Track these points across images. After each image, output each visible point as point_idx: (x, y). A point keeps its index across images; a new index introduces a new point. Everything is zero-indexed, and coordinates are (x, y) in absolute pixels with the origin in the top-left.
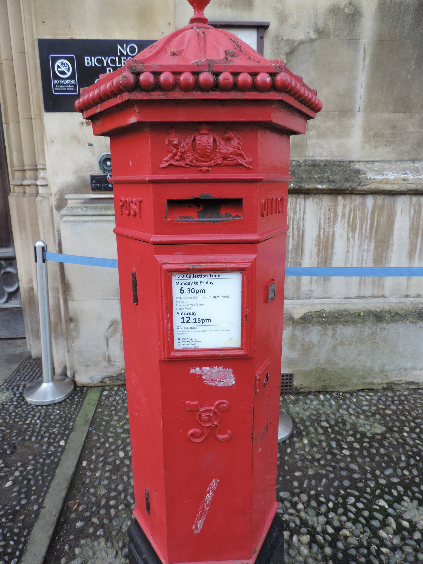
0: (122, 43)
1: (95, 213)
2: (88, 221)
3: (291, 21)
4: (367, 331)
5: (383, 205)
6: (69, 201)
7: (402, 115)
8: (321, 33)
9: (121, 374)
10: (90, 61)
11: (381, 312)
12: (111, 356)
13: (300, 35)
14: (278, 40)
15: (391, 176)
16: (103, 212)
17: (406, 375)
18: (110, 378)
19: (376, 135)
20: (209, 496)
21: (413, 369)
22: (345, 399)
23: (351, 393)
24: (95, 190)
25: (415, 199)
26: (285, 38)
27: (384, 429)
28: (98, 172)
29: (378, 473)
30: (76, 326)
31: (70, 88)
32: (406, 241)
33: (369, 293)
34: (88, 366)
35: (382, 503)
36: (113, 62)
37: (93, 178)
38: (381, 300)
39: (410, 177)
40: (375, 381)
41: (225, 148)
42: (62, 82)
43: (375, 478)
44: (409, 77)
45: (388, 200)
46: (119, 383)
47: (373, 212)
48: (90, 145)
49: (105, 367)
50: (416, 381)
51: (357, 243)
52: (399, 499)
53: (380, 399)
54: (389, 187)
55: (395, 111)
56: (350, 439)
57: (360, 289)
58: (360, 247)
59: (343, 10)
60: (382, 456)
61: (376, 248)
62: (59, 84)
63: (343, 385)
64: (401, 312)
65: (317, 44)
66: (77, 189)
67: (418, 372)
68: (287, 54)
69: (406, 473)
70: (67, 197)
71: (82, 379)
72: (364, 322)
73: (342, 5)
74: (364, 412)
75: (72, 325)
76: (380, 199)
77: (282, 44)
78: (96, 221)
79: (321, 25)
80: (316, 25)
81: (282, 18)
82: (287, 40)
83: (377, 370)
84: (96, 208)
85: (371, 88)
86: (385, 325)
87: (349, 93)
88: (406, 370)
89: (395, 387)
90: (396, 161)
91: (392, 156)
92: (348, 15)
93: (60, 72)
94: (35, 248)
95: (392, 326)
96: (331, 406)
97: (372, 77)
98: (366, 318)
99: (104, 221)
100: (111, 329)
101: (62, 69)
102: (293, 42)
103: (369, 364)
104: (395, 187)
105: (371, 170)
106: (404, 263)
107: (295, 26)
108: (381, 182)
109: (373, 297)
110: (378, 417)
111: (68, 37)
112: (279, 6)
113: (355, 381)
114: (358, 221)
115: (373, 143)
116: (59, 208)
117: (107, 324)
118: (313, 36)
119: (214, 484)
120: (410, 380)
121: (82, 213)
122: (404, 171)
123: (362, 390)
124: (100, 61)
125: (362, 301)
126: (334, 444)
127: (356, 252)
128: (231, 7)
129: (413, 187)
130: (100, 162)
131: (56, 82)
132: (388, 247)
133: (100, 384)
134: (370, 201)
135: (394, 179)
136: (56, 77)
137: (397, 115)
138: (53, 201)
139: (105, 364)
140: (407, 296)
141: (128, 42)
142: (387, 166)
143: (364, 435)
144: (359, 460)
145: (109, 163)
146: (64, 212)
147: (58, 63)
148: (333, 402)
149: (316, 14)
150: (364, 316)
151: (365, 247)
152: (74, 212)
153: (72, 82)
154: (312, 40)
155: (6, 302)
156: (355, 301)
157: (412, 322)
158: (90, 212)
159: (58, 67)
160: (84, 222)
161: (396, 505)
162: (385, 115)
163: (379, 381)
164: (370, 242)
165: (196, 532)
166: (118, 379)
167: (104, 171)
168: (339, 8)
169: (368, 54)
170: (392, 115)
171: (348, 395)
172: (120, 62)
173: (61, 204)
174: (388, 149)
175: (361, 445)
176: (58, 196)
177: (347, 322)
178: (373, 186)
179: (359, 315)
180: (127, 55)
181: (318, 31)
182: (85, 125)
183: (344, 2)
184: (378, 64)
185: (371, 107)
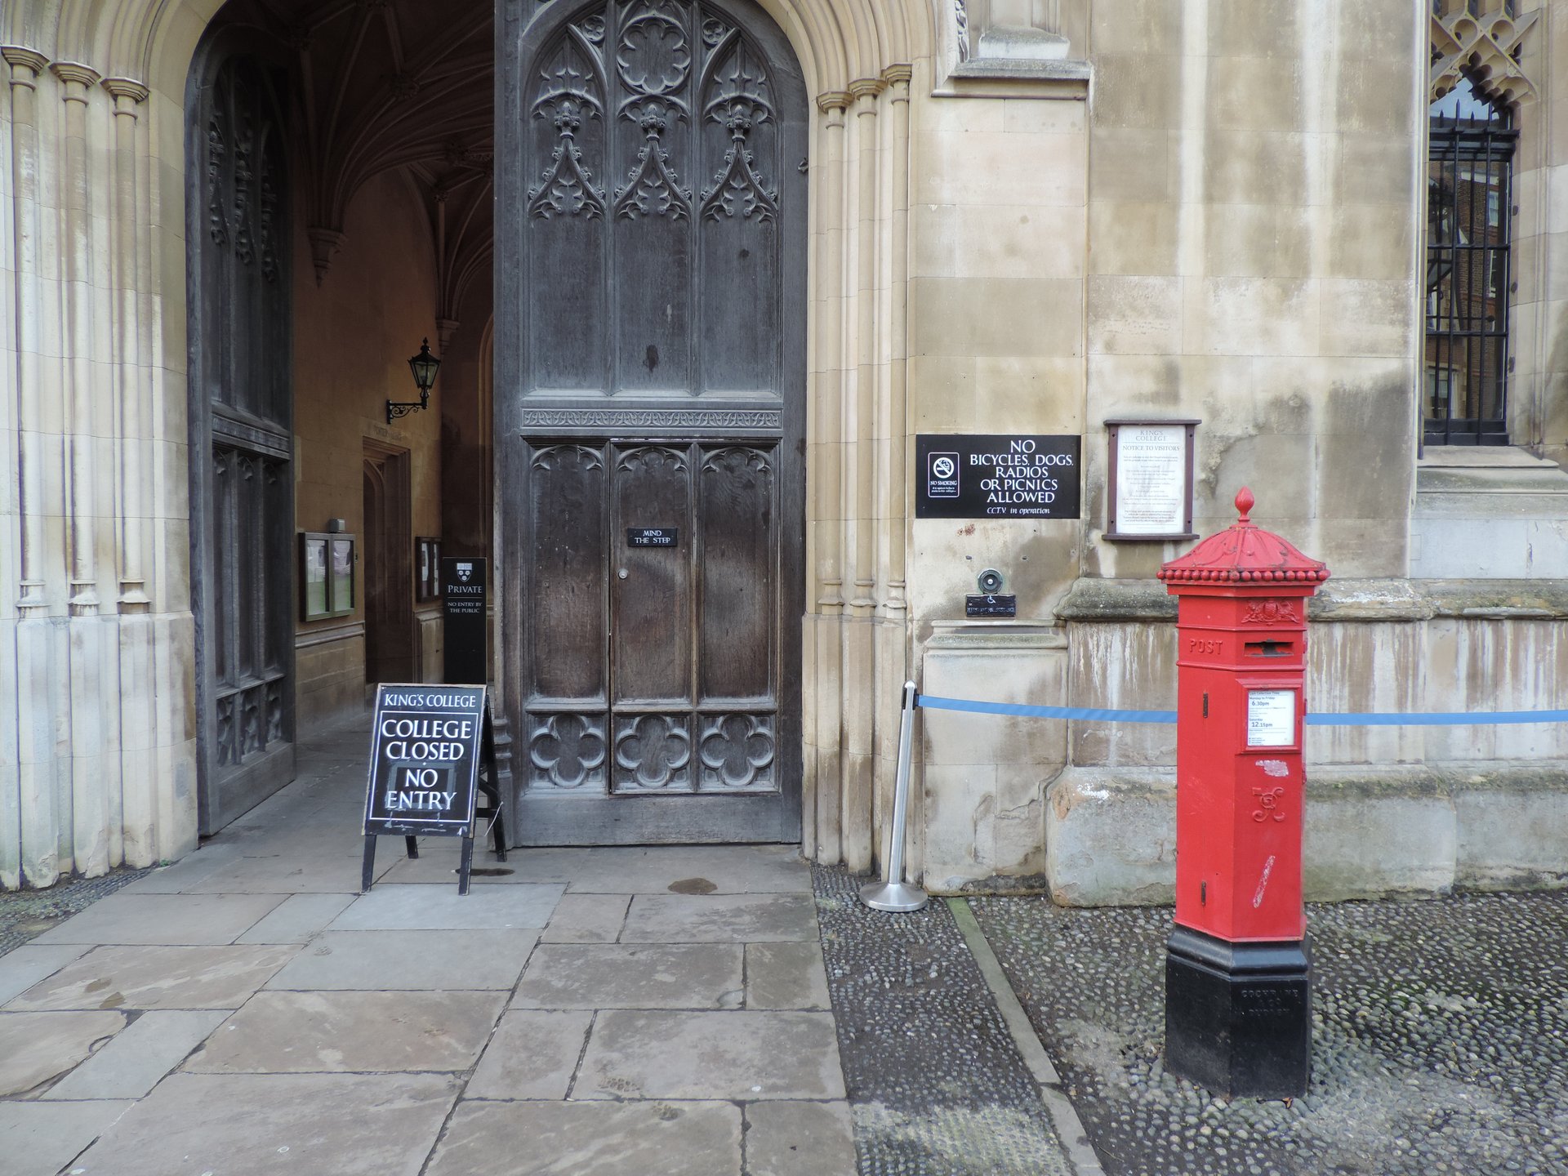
0: (1016, 438)
1: (973, 645)
2: (962, 656)
3: (1225, 416)
4: (1350, 811)
5: (1356, 636)
6: (935, 630)
7: (1370, 522)
8: (1261, 428)
9: (991, 877)
10: (977, 460)
11: (1366, 783)
12: (980, 848)
13: (1236, 431)
14: (1209, 437)
15: (1364, 599)
16: (982, 645)
17: (1412, 879)
18: (976, 883)
19: (1340, 547)
20: (1266, 872)
21: (1421, 868)
22: (1327, 911)
23: (1335, 905)
24: (971, 615)
25: (1398, 628)
26: (1218, 434)
27: (1390, 937)
28: (976, 592)
29: (1390, 972)
30: (934, 802)
31: (950, 490)
32: (1393, 684)
33: (1346, 756)
34: (945, 863)
35: (1400, 994)
36: (1005, 460)
37: (969, 599)
38: (1365, 767)
39: (1390, 599)
40: (1368, 887)
41: (1283, 611)
42: (940, 483)
43: (1390, 977)
44: (1375, 476)
45: (1362, 629)
46: (988, 891)
47: (1344, 646)
48: (969, 558)
49: (970, 865)
50: (1429, 888)
51: (1325, 687)
52: (1422, 991)
53: (1377, 910)
54: (1363, 613)
55: (1360, 517)
56: (1346, 946)
57: (1334, 750)
58: (1329, 692)
59: (1287, 403)
60: (1393, 960)
61: (1352, 694)
62: (937, 486)
63: (1322, 893)
64: (1395, 784)
65: (1257, 440)
66: (947, 614)
67: (1429, 874)
68: (1221, 452)
69: (1426, 971)
70: (933, 623)
71: (936, 883)
72: (1345, 797)
73: (1286, 397)
74: (1358, 923)
75: (929, 801)
76: (1351, 629)
77: (1215, 442)
78: (973, 656)
79: (1261, 419)
80: (1255, 419)
81: (1214, 413)
82: (1221, 437)
83: (1368, 870)
84: (972, 639)
85: (1327, 489)
86: (1374, 802)
87: (1301, 496)
88: (1411, 870)
89: (1396, 897)
90: (1369, 579)
91: (1362, 573)
92: (1294, 408)
93: (939, 472)
94: (905, 691)
95: (1384, 803)
96: (1310, 918)
97: (1328, 476)
98: (1347, 792)
99: (983, 656)
100: (982, 808)
101: (943, 468)
102: (1229, 438)
103: (1356, 861)
104: (1372, 614)
105: (1337, 590)
106: (1392, 710)
107: (1230, 421)
108: (1351, 606)
109: (1353, 763)
110: (1379, 927)
111: (952, 433)
112: (1210, 399)
113: (1338, 886)
114: (1325, 657)
115: (1335, 557)
116: (922, 638)
117: (978, 800)
118: (1252, 431)
119: (1271, 860)
120: (1419, 886)
121: (955, 645)
122: (1380, 591)
123: (1350, 901)
124: (987, 459)
125: (1338, 768)
126: (1326, 950)
127: (1324, 698)
128: (1153, 403)
129: (1395, 612)
130: (980, 580)
131: (933, 483)
132: (1368, 693)
133: (960, 893)
134: (1338, 631)
135: (1368, 603)
136: (934, 478)
137: (1363, 521)
138: (914, 629)
139: (970, 860)
140: (1401, 762)
141: (1024, 438)
142: (1357, 585)
143: (1363, 943)
144: (1364, 963)
145: (990, 581)
146: (928, 643)
147: (938, 462)
148: (1311, 914)
149: (1255, 408)
150: (1343, 789)
151: (1337, 693)
152: (946, 644)
153: (953, 483)
154: (1251, 437)
155: (751, 783)
156: (1329, 768)
157: (1413, 798)
158: (965, 645)
159: (938, 466)
160: (958, 657)
161: (1419, 995)
162: (1349, 522)
163: (1373, 887)
164: (1343, 685)
165: (1256, 906)
166: (986, 885)
167: (984, 590)
168: (1281, 401)
169: (1321, 450)
170: (1358, 522)
171: (1331, 907)
172: (1013, 461)
173: (925, 632)
174: (1356, 563)
175: (1363, 951)
176: (921, 623)
177: (1320, 796)
178: (1342, 612)
179: (1337, 787)
180: (1022, 453)
181: (1257, 426)
182: (964, 534)
183: (1287, 393)
184: (1334, 461)
185: (1330, 512)
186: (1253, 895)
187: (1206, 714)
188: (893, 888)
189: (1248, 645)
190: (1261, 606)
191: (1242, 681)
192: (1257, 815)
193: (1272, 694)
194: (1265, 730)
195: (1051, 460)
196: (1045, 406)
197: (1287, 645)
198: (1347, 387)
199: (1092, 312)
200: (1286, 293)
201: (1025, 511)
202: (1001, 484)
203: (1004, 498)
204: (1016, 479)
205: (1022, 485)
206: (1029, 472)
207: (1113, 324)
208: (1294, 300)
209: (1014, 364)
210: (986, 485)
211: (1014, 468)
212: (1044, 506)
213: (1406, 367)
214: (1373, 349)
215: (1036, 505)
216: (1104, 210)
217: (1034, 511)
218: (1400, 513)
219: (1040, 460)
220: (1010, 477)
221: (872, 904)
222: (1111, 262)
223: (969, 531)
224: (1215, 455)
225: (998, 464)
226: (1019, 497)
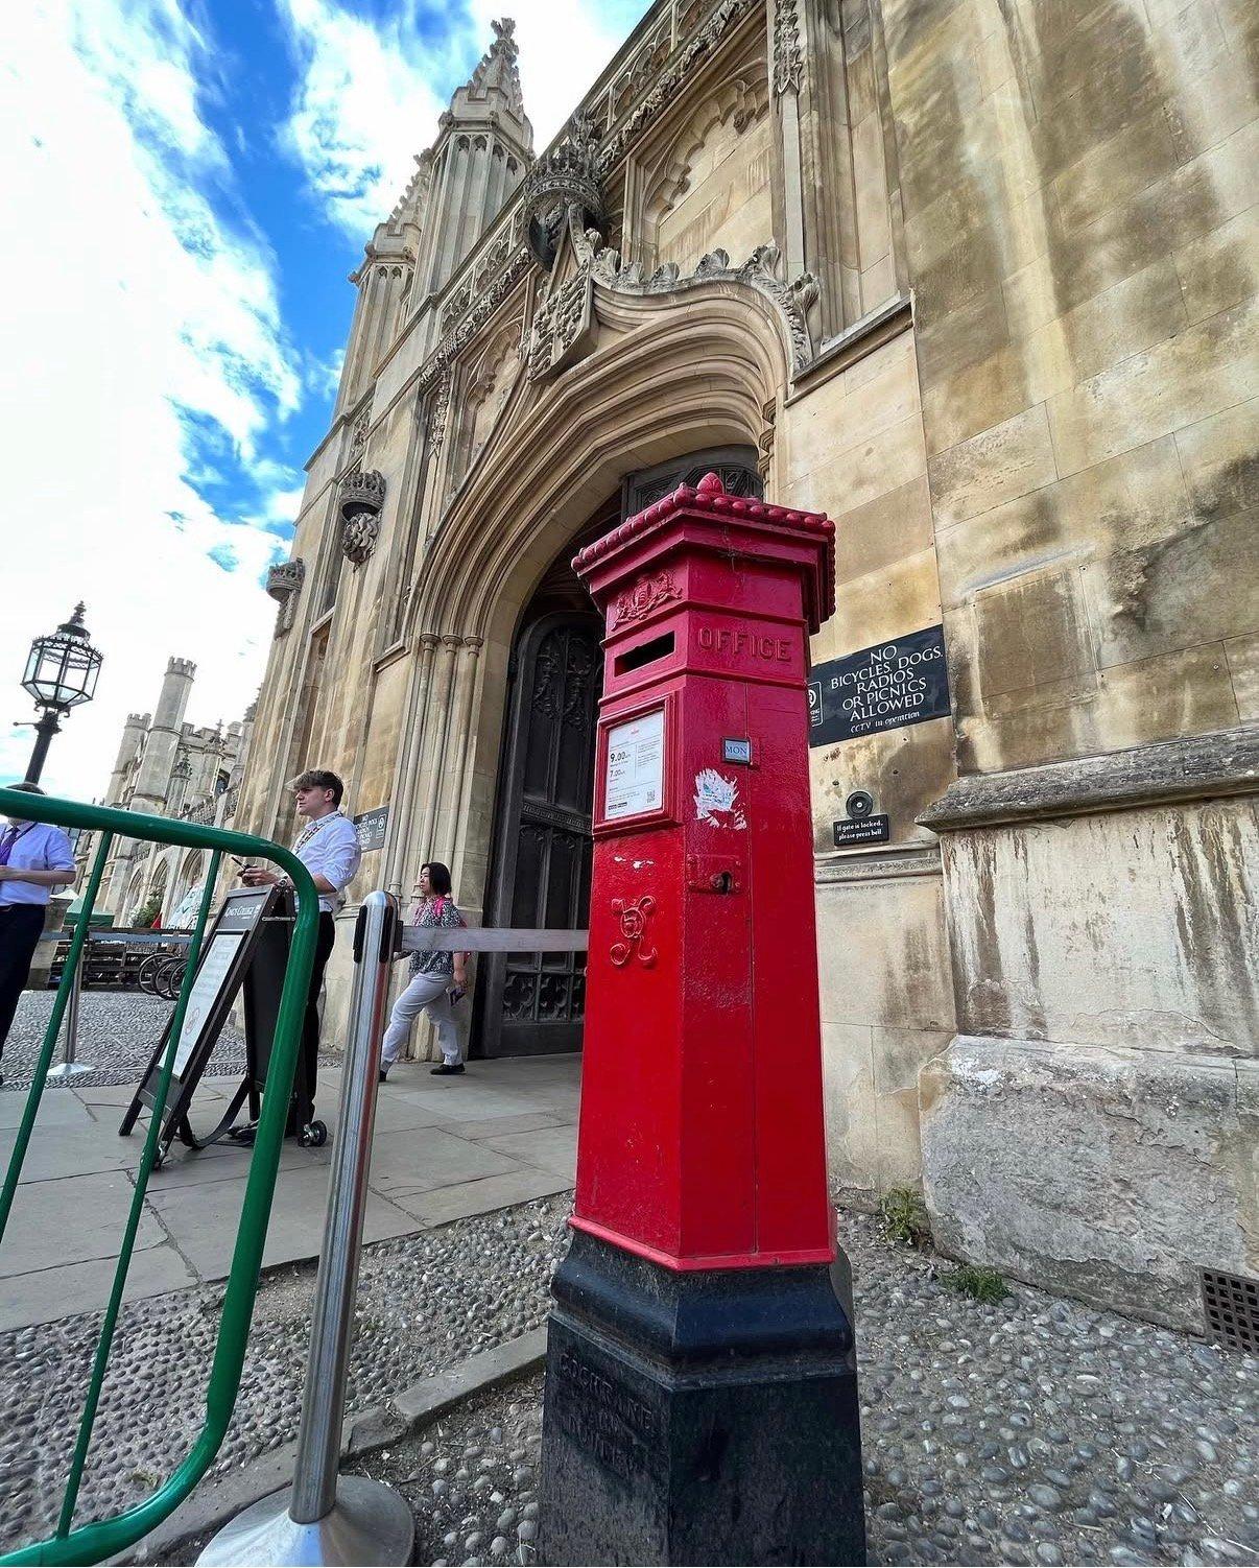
0: (875, 649)
1: (837, 876)
2: (825, 890)
3: (1141, 521)
8: (1213, 511)
10: (838, 682)
13: (1166, 533)
14: (1119, 556)
16: (848, 875)
24: (840, 844)
26: (1136, 547)
28: (843, 816)
31: (813, 719)
37: (837, 825)
48: (836, 784)
65: (1208, 530)
68: (1144, 570)
77: (1131, 559)
78: (838, 889)
79: (1210, 501)
80: (1198, 505)
81: (1122, 525)
82: (1140, 550)
84: (838, 870)
99: (848, 889)
102: (1154, 547)
107: (1152, 525)
112: (1112, 512)
118: (1193, 522)
124: (848, 679)
128: (1024, 549)
130: (847, 804)
141: (883, 646)
145: (860, 805)
149: (1196, 491)
153: (816, 712)
154: (1196, 531)
160: (821, 891)
167: (852, 814)
180: (884, 661)
181: (1206, 513)
182: (830, 759)
195: (915, 659)
196: (905, 606)
199: (937, 490)
200: (1214, 334)
201: (890, 721)
202: (864, 700)
203: (867, 713)
204: (879, 689)
205: (887, 693)
206: (891, 679)
207: (959, 491)
209: (869, 580)
210: (848, 704)
211: (876, 679)
212: (913, 709)
215: (904, 710)
216: (937, 396)
217: (902, 718)
219: (904, 662)
220: (873, 690)
222: (950, 432)
223: (834, 756)
224: (1135, 576)
225: (859, 680)
226: (883, 707)
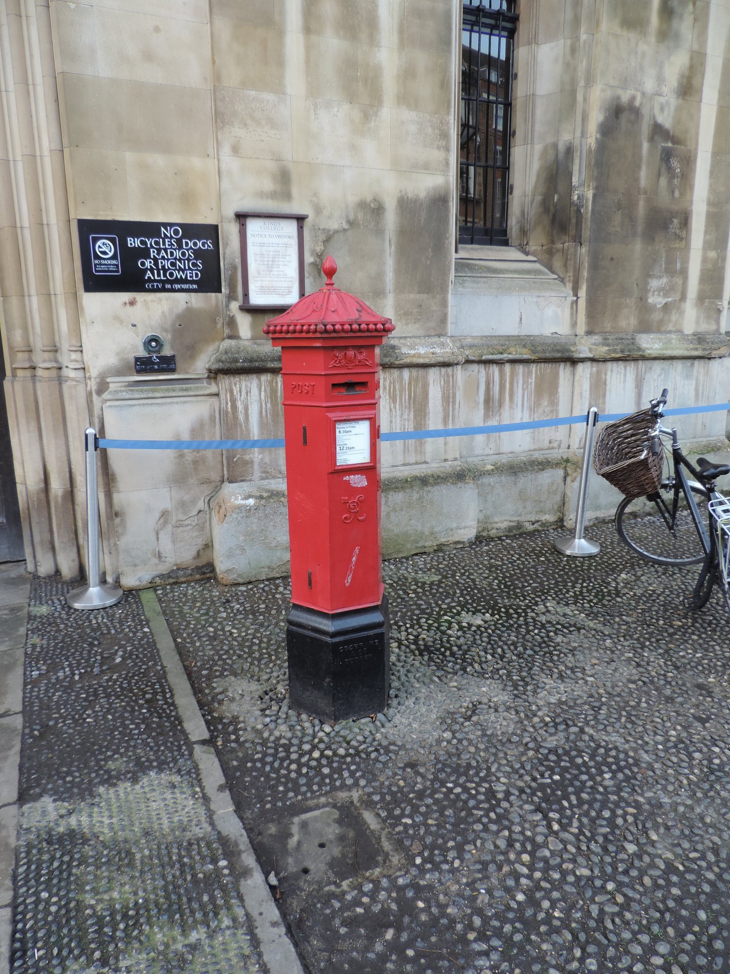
0: (165, 225)
1: (143, 396)
2: (134, 405)
3: (326, 212)
4: (415, 496)
5: (418, 377)
6: (111, 385)
7: (425, 296)
8: (352, 223)
9: (173, 571)
10: (133, 242)
11: (425, 476)
12: (162, 551)
13: (334, 225)
14: (315, 229)
15: (422, 351)
16: (150, 395)
17: (452, 535)
18: (161, 576)
19: (406, 314)
20: (354, 559)
21: (457, 528)
22: (402, 563)
23: (407, 559)
24: (139, 372)
25: (443, 370)
26: (322, 227)
27: (440, 577)
28: (142, 353)
29: (440, 602)
30: (123, 521)
31: (112, 268)
32: (440, 409)
33: (412, 460)
34: (135, 566)
35: (446, 618)
36: (157, 243)
37: (137, 359)
38: (424, 466)
39: (438, 350)
40: (427, 544)
42: (103, 262)
43: (439, 606)
44: (428, 262)
45: (421, 372)
46: (171, 581)
47: (410, 384)
48: (134, 325)
49: (156, 564)
50: (462, 540)
51: (398, 413)
52: (459, 614)
53: (432, 558)
54: (421, 361)
55: (419, 292)
56: (413, 587)
57: (405, 457)
58: (401, 417)
59: (369, 205)
60: (441, 593)
61: (415, 417)
62: (101, 264)
63: (399, 551)
64: (442, 475)
65: (349, 233)
66: (119, 372)
67: (462, 531)
68: (324, 242)
69: (461, 599)
70: (108, 380)
71: (130, 581)
72: (412, 487)
73: (368, 200)
74: (421, 569)
75: (117, 520)
76: (414, 372)
77: (319, 233)
78: (144, 404)
79: (352, 217)
80: (347, 217)
81: (318, 210)
82: (324, 230)
83: (427, 533)
84: (142, 391)
85: (398, 272)
86: (430, 488)
87: (380, 276)
88: (452, 530)
89: (444, 548)
90: (425, 337)
91: (421, 332)
92: (374, 209)
93: (101, 252)
94: (86, 436)
95: (436, 488)
96: (391, 570)
97: (398, 262)
98: (413, 483)
99: (152, 404)
100: (161, 521)
101: (104, 249)
102: (329, 231)
103: (420, 528)
104: (427, 361)
105: (405, 345)
106: (440, 427)
107: (330, 217)
108: (414, 356)
109: (416, 463)
110: (433, 570)
111: (109, 218)
112: (315, 199)
113: (409, 546)
114: (398, 392)
116: (100, 392)
117: (157, 515)
118: (346, 226)
119: (357, 550)
120: (457, 540)
121: (128, 396)
122: (432, 345)
123: (416, 554)
124: (142, 242)
125: (407, 468)
126: (401, 592)
127: (398, 421)
128: (272, 199)
129: (441, 359)
130: (145, 343)
131: (97, 262)
132: (425, 415)
133: (150, 585)
134: (406, 373)
135: (425, 353)
136: (97, 257)
137: (421, 295)
138: (93, 385)
139: (156, 561)
140: (446, 460)
141: (171, 225)
142: (418, 341)
143: (424, 583)
144: (424, 598)
145: (154, 344)
146: (105, 396)
147: (99, 243)
148: (392, 567)
149: (347, 207)
150: (411, 482)
151: (406, 417)
152: (120, 396)
153: (114, 262)
154: (345, 230)
156: (402, 468)
157: (453, 484)
158: (137, 396)
159: (100, 247)
160: (131, 406)
161: (457, 617)
162: (412, 296)
163: (430, 544)
164: (410, 411)
165: (347, 585)
166: (170, 577)
167: (149, 352)
168: (365, 203)
169: (393, 243)
170: (418, 296)
171: (404, 560)
172: (164, 244)
173: (102, 387)
174: (417, 326)
175: (423, 589)
176: (98, 380)
177: (397, 488)
178: (408, 360)
179: (407, 481)
180: (171, 237)
181: (349, 222)
182: (128, 305)
183: (369, 198)
184: (402, 252)
185: (400, 288)
186: (345, 577)
187: (305, 442)
188: (94, 591)
189: (334, 386)
190: (343, 354)
191: (330, 415)
192: (345, 518)
193: (353, 424)
194: (349, 452)
195: (195, 244)
196: (187, 199)
197: (363, 384)
198: (410, 195)
199: (220, 119)
200: (366, 117)
201: (177, 286)
202: (156, 264)
203: (159, 275)
204: (168, 260)
205: (173, 264)
206: (178, 254)
207: (237, 131)
208: (372, 124)
209: (158, 160)
210: (143, 264)
211: (166, 250)
212: (193, 282)
213: (447, 182)
214: (426, 167)
215: (185, 281)
216: (224, 28)
217: (185, 286)
218: (444, 290)
219: (187, 244)
220: (163, 258)
221: (77, 606)
222: (233, 76)
223: (132, 303)
224: (320, 244)
225: (152, 247)
226: (171, 275)
